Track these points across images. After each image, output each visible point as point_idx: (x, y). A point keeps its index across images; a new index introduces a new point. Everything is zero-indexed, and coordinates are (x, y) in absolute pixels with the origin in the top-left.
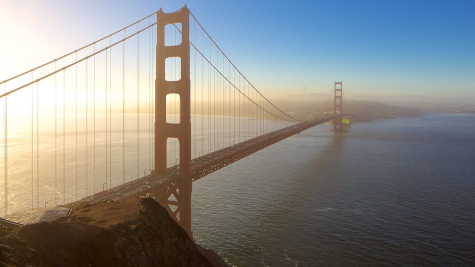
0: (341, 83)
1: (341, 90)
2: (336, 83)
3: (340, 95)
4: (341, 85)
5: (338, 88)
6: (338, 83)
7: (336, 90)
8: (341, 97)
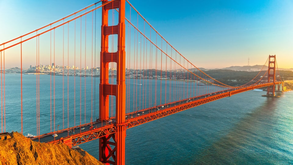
0: (274, 57)
1: (274, 62)
2: (270, 57)
3: (273, 66)
4: (275, 58)
5: (272, 61)
6: (272, 57)
7: (270, 62)
8: (274, 68)
